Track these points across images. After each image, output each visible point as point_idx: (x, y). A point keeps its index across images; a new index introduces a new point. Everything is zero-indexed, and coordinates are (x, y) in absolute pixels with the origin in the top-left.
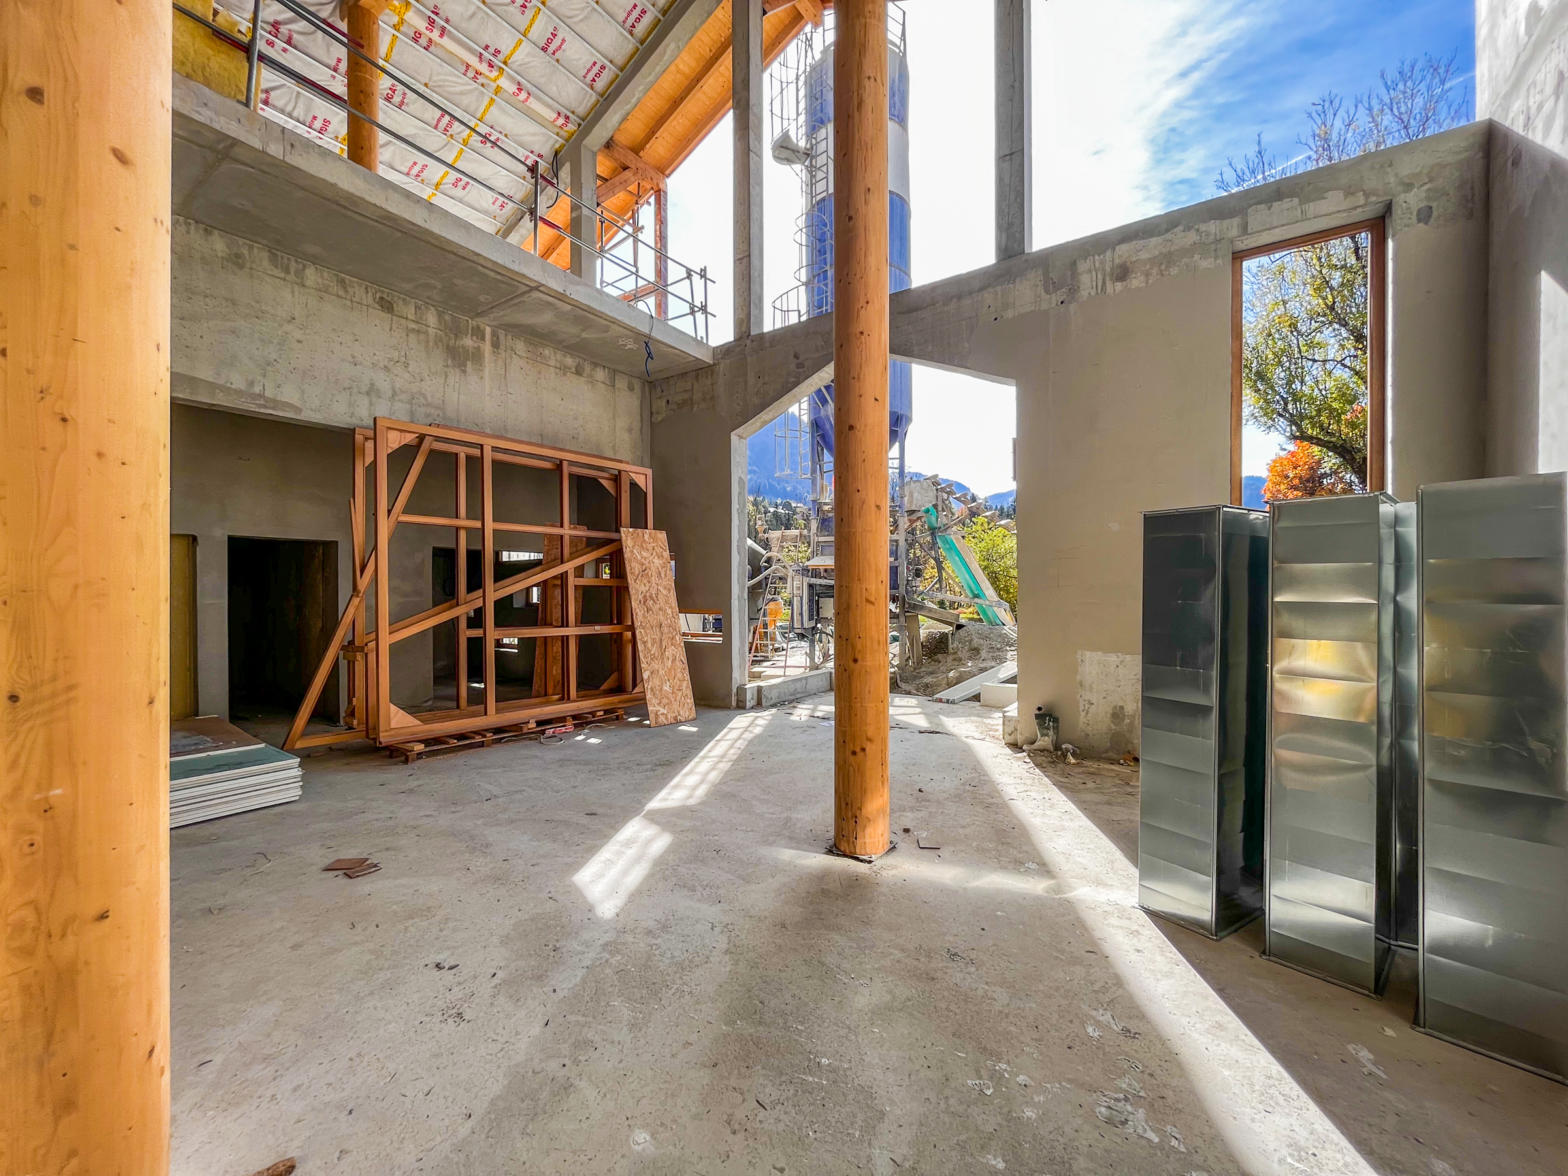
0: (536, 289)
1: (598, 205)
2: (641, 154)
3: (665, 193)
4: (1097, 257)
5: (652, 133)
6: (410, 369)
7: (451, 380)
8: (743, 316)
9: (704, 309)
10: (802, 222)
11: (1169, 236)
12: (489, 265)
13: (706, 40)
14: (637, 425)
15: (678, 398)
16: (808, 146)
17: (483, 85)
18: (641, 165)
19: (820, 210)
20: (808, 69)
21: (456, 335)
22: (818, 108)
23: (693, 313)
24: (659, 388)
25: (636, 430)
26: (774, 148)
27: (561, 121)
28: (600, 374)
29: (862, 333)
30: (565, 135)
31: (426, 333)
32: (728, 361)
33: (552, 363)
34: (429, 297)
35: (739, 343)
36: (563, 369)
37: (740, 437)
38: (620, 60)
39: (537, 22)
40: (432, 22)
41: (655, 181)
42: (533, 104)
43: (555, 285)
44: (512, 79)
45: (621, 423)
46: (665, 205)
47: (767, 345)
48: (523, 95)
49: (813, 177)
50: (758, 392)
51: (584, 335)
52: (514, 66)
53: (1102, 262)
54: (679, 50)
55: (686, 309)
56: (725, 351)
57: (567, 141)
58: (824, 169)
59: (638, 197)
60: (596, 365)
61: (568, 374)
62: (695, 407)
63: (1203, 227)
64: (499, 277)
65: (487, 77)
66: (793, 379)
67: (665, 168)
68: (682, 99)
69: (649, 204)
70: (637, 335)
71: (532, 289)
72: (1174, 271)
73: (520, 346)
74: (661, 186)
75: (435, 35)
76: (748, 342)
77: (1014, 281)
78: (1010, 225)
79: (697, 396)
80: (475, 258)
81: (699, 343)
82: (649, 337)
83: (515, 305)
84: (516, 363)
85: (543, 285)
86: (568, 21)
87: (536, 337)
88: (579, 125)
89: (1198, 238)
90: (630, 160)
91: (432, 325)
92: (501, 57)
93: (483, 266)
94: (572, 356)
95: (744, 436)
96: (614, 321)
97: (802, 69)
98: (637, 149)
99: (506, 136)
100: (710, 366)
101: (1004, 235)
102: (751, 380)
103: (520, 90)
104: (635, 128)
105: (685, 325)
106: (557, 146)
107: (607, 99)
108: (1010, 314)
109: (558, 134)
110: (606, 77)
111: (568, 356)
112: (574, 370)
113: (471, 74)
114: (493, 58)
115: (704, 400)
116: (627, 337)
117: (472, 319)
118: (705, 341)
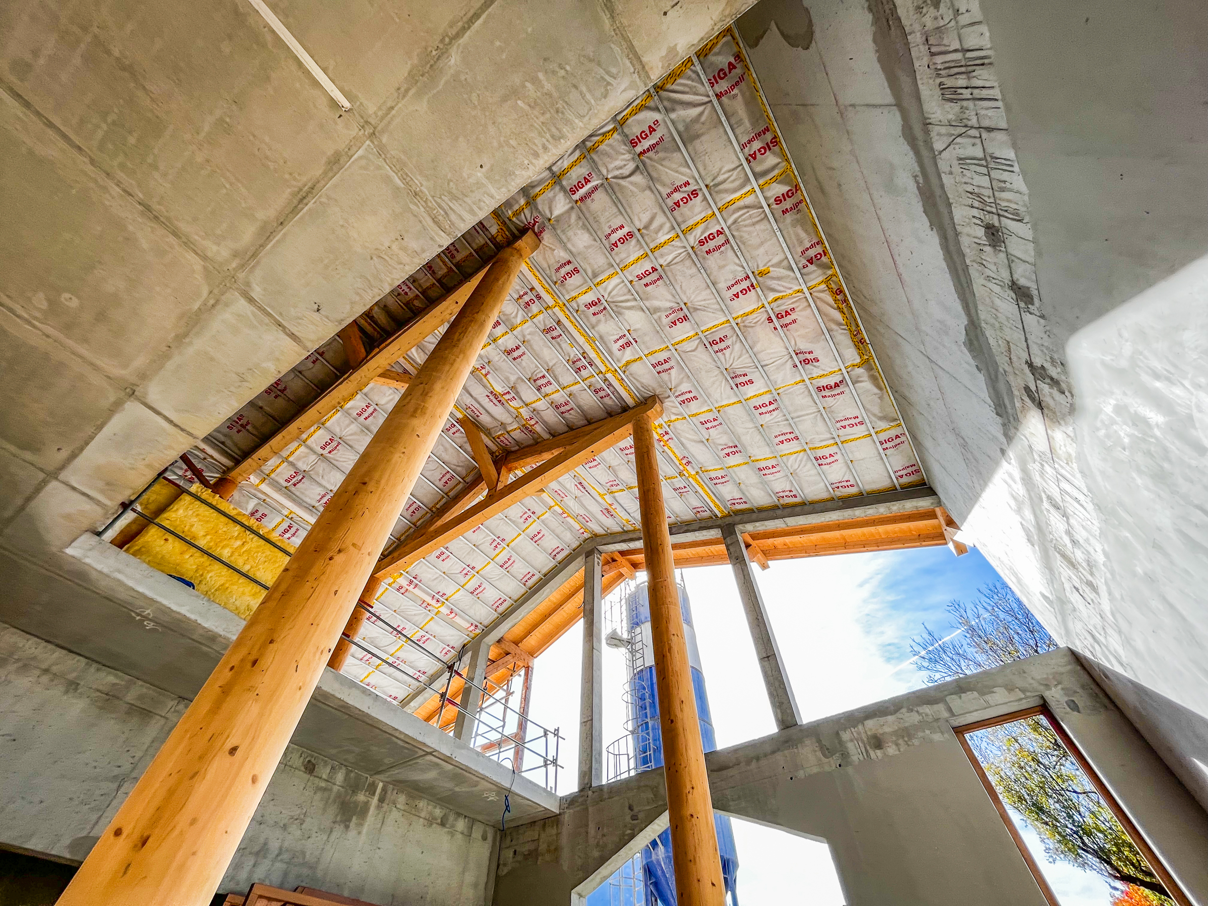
0: (431, 753)
1: (485, 678)
2: (519, 645)
3: (532, 668)
4: (853, 730)
5: (529, 632)
6: (303, 826)
7: (335, 835)
8: (585, 769)
9: (555, 762)
10: (627, 687)
11: (898, 715)
12: (402, 737)
13: (568, 586)
14: (483, 879)
15: (525, 849)
16: (629, 637)
17: (429, 611)
18: (518, 651)
19: (640, 678)
20: (627, 595)
21: (353, 791)
22: (635, 616)
23: (546, 765)
24: (509, 837)
25: (482, 886)
26: (607, 639)
27: (473, 628)
28: (461, 825)
29: (692, 816)
30: (472, 635)
31: (331, 790)
32: (571, 811)
33: (423, 814)
34: (345, 760)
35: (582, 793)
36: (430, 821)
37: (580, 895)
38: (515, 597)
39: (471, 581)
40: (411, 582)
41: (526, 661)
42: (458, 620)
43: (445, 751)
44: (448, 607)
45: (469, 878)
46: (531, 676)
47: (606, 796)
48: (453, 615)
49: (633, 656)
50: (598, 845)
51: (457, 789)
52: (451, 601)
53: (859, 733)
54: (551, 592)
55: (541, 762)
56: (571, 801)
57: (473, 639)
58: (641, 651)
59: (513, 671)
60: (459, 815)
61: (434, 825)
62: (540, 858)
63: (920, 709)
64: (406, 745)
65: (433, 606)
66: (629, 832)
67: (533, 653)
68: (550, 615)
69: (520, 675)
70: (500, 789)
71: (428, 753)
72: (916, 742)
73: (402, 799)
74: (530, 664)
75: (411, 588)
76: (590, 793)
77: (796, 746)
78: (781, 704)
79: (543, 847)
80: (393, 732)
81: (550, 794)
82: (509, 791)
83: (410, 765)
84: (395, 814)
85: (436, 751)
86: (489, 580)
87: (416, 791)
88: (483, 630)
89: (921, 717)
90: (512, 648)
91: (338, 783)
92: (445, 597)
93: (397, 738)
94: (442, 807)
95: (583, 894)
96: (484, 778)
97: (623, 595)
98: (516, 643)
99: (434, 636)
100: (557, 816)
101: (779, 711)
102: (592, 830)
103: (451, 613)
104: (518, 631)
105: (537, 777)
106: (466, 642)
107: (504, 616)
108: (801, 774)
109: (468, 635)
110: (506, 605)
111: (438, 807)
112: (439, 821)
113: (424, 605)
114: (441, 598)
115: (549, 851)
116: (490, 790)
117: (371, 776)
118: (553, 792)
